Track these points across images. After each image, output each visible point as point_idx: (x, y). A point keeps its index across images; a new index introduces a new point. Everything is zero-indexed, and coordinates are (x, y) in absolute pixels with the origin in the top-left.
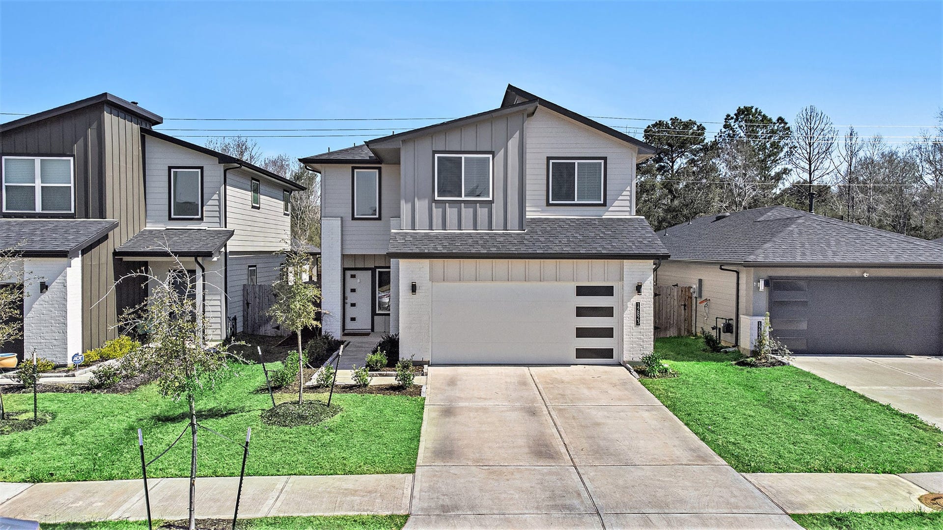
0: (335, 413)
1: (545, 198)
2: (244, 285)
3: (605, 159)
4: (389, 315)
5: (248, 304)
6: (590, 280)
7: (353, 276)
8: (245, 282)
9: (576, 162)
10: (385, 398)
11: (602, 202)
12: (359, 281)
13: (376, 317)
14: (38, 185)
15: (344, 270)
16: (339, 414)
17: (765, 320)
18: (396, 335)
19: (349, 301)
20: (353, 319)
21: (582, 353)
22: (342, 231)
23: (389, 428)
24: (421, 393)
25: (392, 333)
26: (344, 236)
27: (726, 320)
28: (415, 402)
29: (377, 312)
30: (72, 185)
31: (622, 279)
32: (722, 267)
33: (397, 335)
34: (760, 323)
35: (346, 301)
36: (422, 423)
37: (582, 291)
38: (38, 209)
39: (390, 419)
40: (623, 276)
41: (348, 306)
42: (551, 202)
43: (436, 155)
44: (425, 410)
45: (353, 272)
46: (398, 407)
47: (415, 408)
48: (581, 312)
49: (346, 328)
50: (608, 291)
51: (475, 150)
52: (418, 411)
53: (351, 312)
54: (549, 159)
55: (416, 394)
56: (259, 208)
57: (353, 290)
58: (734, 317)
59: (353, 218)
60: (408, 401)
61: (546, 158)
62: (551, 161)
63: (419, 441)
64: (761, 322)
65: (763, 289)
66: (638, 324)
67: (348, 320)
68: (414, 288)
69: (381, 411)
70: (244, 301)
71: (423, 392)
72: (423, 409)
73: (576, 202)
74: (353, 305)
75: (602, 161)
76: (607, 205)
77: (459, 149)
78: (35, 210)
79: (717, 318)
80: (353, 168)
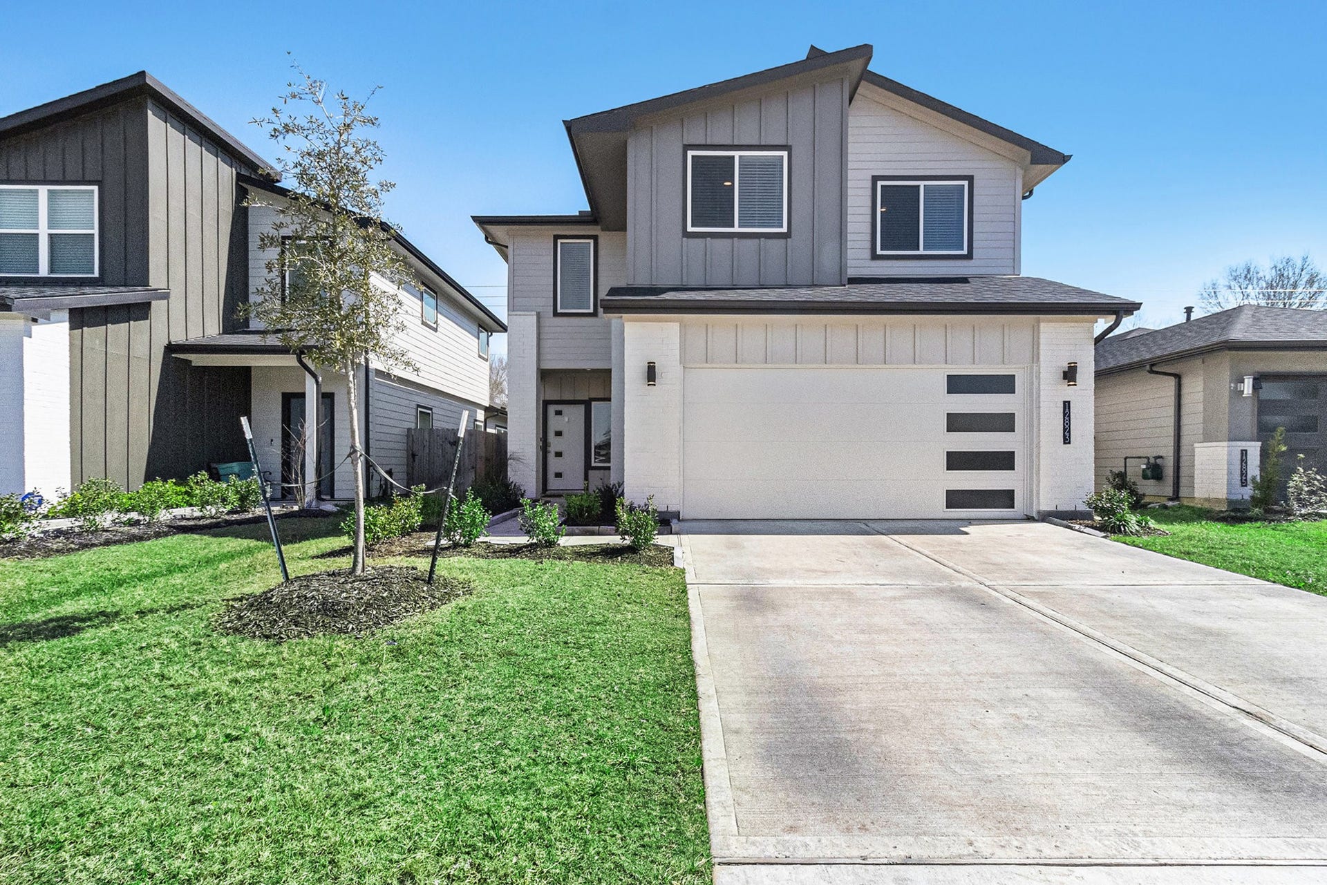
0: (446, 598)
1: (868, 245)
2: (409, 430)
3: (970, 179)
4: (609, 468)
5: (414, 455)
6: (976, 362)
7: (559, 413)
8: (413, 426)
9: (922, 184)
10: (592, 567)
11: (965, 252)
12: (567, 420)
13: (591, 473)
14: (43, 232)
15: (546, 404)
16: (454, 604)
17: (1254, 449)
18: (619, 483)
19: (552, 449)
20: (558, 475)
21: (955, 499)
22: (539, 334)
23: (589, 646)
24: (673, 559)
25: (613, 481)
26: (541, 341)
27: (1148, 458)
28: (661, 578)
29: (593, 464)
30: (96, 232)
31: (1035, 360)
32: (1155, 369)
33: (621, 484)
34: (1244, 453)
35: (549, 449)
36: (690, 630)
37: (957, 384)
38: (44, 271)
39: (598, 618)
40: (1038, 354)
41: (551, 457)
42: (879, 252)
43: (690, 153)
44: (690, 596)
45: (559, 407)
46: (622, 588)
47: (664, 590)
48: (956, 423)
49: (548, 488)
50: (1005, 384)
51: (758, 144)
52: (673, 596)
53: (554, 465)
54: (875, 179)
55: (661, 563)
56: (436, 330)
57: (559, 434)
58: (1168, 452)
59: (556, 314)
60: (645, 575)
61: (870, 178)
62: (880, 184)
63: (694, 695)
64: (1246, 451)
65: (1251, 392)
66: (1067, 440)
67: (551, 476)
68: (651, 374)
69: (575, 596)
70: (407, 451)
71: (677, 558)
72: (684, 591)
73: (921, 252)
74: (559, 454)
75: (966, 183)
76: (974, 257)
77: (729, 142)
78: (38, 273)
79: (1126, 459)
80: (556, 237)
